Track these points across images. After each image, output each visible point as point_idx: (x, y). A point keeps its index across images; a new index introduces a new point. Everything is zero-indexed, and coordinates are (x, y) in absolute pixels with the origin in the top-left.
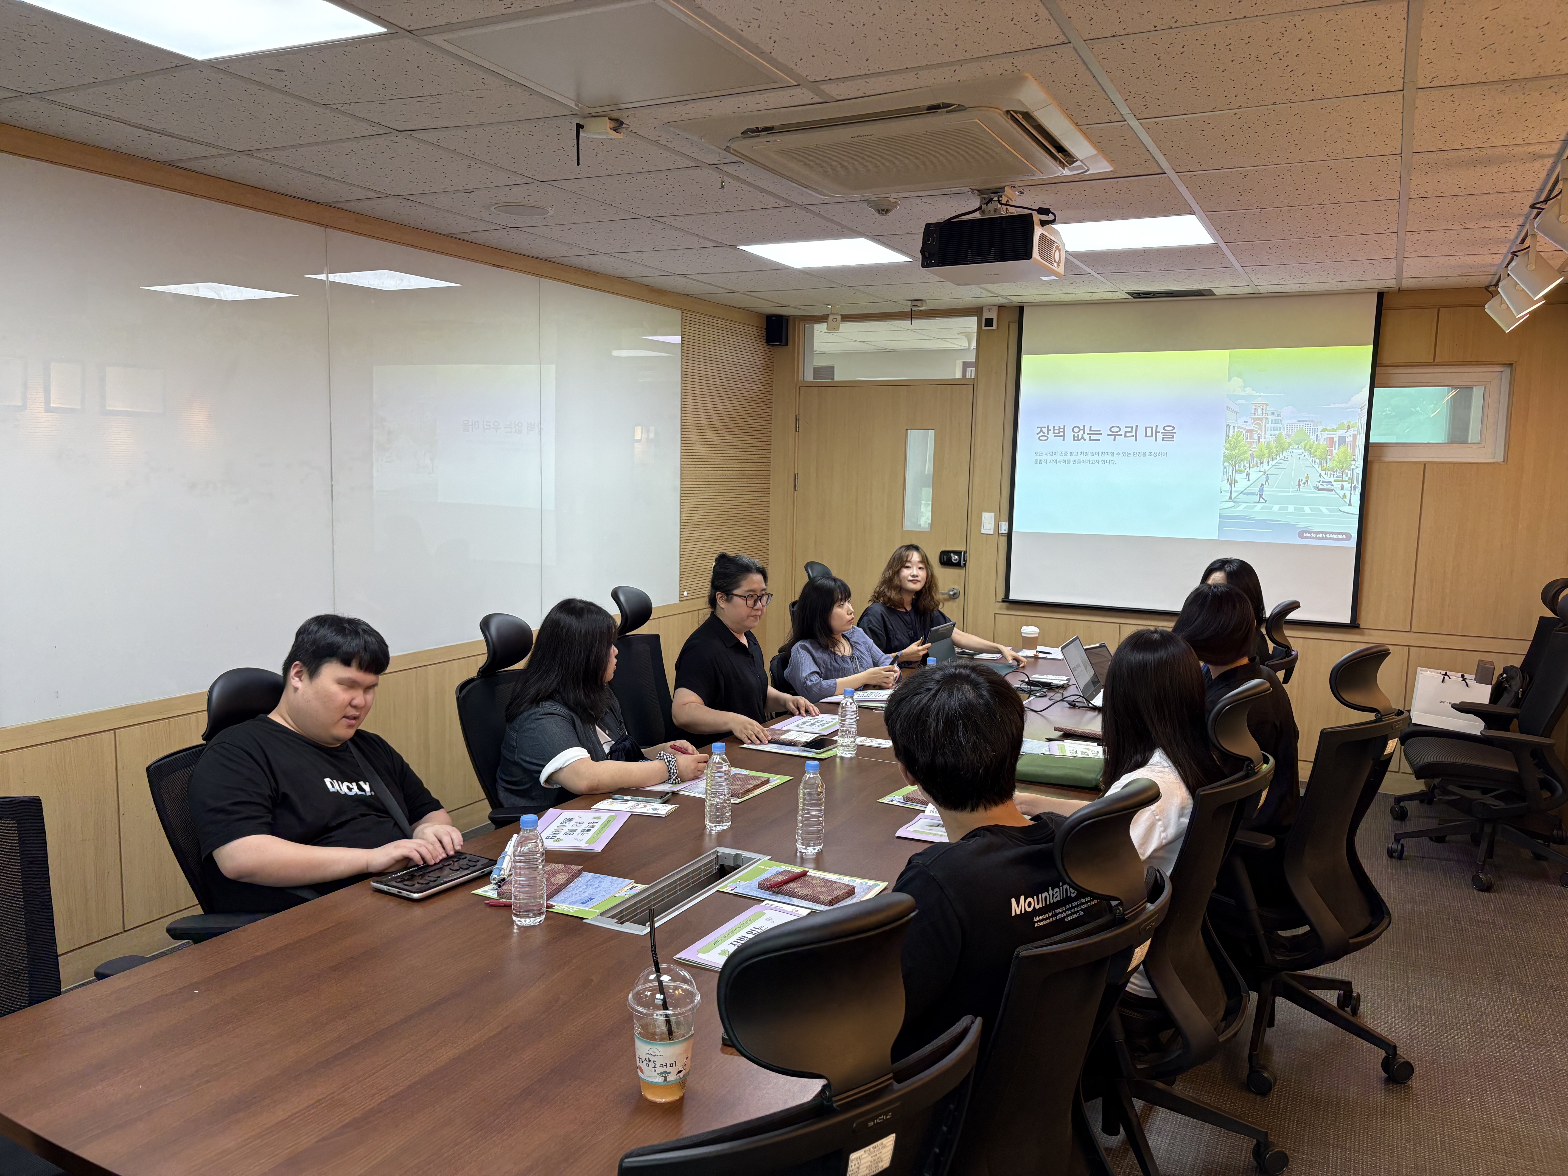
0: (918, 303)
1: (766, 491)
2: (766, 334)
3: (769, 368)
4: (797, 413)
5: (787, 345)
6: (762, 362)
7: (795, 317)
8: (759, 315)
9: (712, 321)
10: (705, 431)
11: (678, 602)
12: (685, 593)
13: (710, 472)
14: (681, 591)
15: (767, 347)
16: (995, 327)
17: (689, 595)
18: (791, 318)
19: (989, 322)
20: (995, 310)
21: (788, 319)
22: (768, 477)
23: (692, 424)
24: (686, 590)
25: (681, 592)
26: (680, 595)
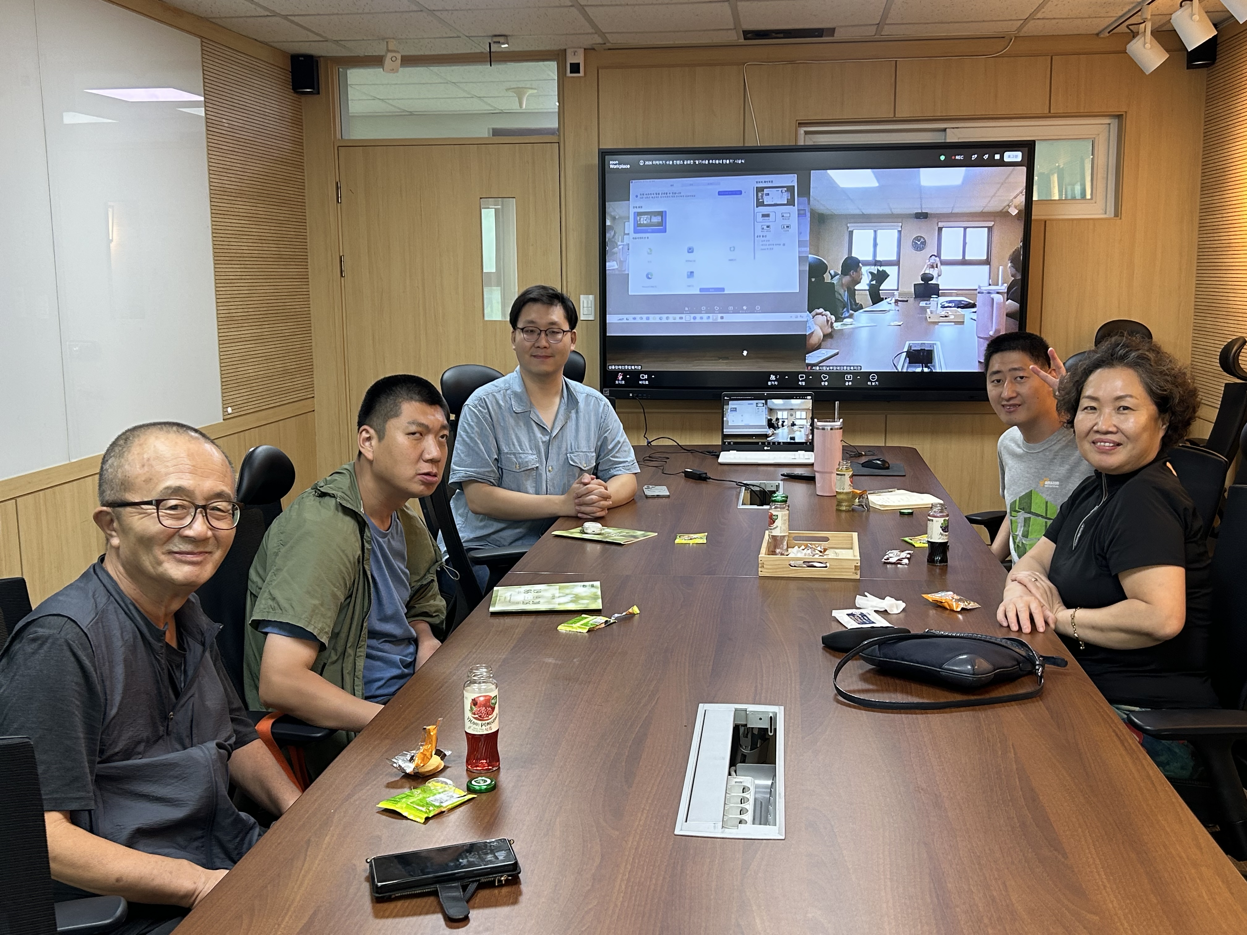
0: (501, 39)
1: (304, 278)
2: (292, 79)
3: (297, 123)
4: (338, 180)
5: (319, 93)
6: (290, 114)
7: (326, 58)
8: (283, 53)
9: (235, 56)
10: (236, 199)
11: (222, 421)
12: (230, 410)
13: (245, 251)
14: (225, 406)
15: (293, 94)
16: (582, 73)
17: (234, 411)
18: (321, 59)
19: (575, 68)
20: (581, 52)
21: (317, 62)
22: (304, 260)
23: (222, 189)
24: (230, 405)
25: (225, 408)
26: (224, 412)
